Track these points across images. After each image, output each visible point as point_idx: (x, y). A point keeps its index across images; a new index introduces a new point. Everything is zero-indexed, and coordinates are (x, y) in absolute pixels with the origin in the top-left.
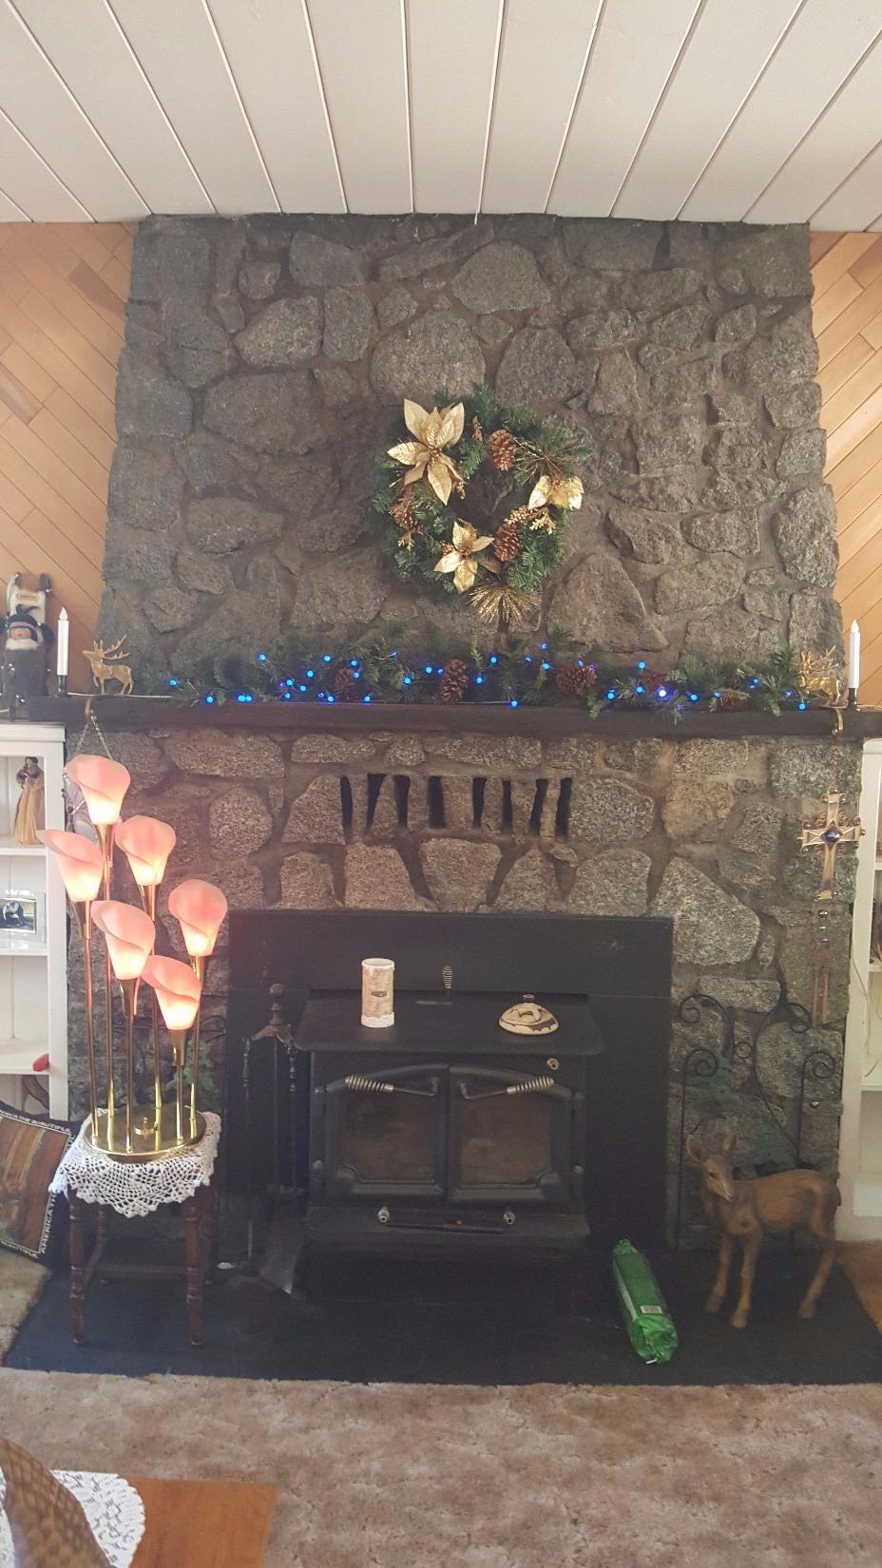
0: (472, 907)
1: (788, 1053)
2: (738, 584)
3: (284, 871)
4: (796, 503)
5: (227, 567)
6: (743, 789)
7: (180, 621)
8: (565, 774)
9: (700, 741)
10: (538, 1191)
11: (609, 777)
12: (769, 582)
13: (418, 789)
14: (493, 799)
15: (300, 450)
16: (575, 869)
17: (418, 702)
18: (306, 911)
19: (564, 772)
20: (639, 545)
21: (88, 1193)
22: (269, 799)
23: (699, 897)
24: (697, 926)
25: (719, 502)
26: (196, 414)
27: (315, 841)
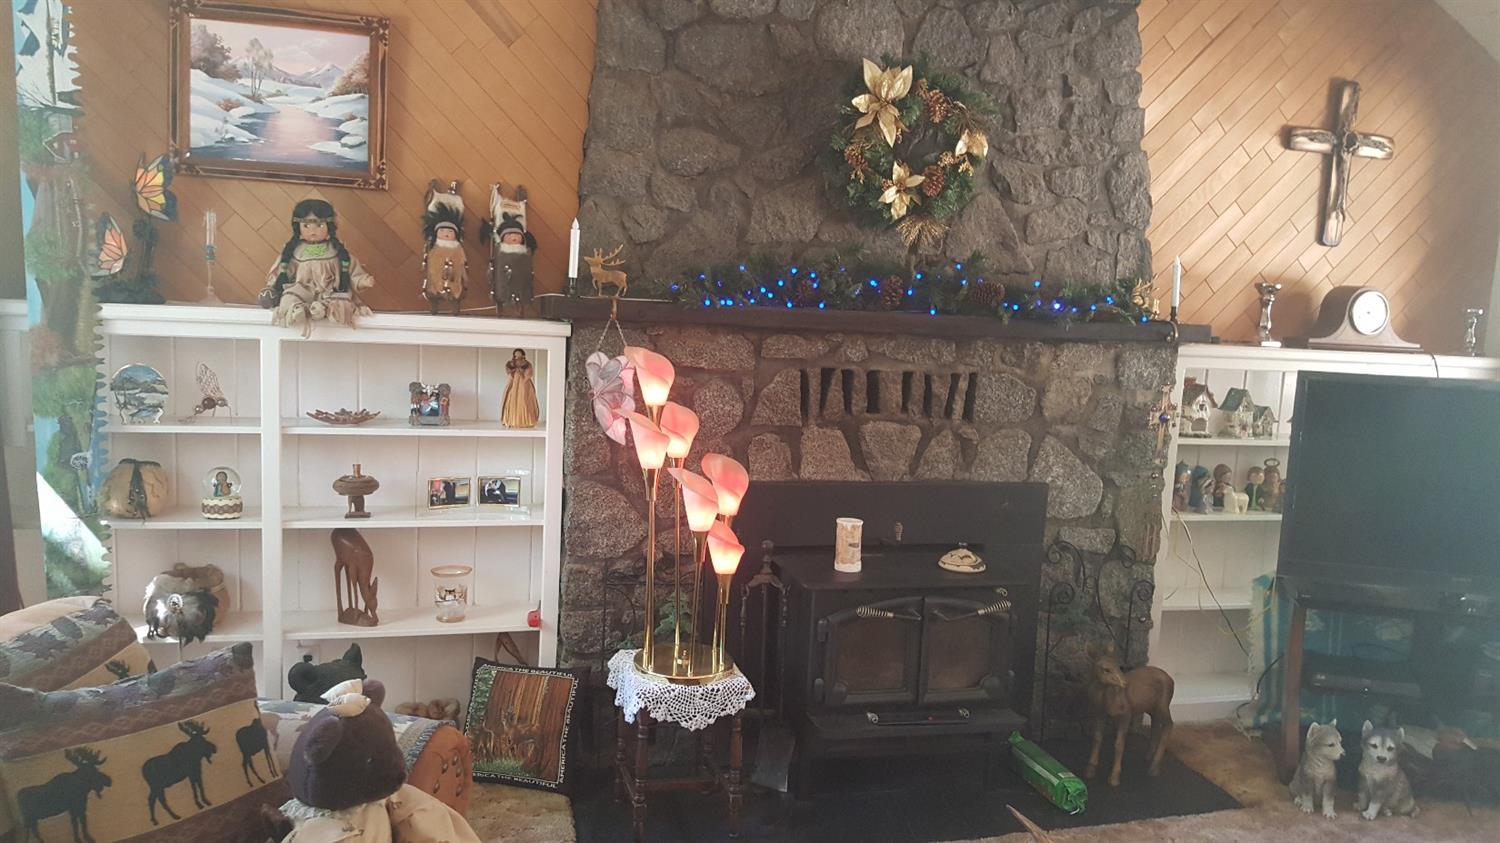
0: (899, 477)
1: (1119, 583)
2: (1083, 223)
3: (752, 449)
4: (1124, 163)
5: (693, 190)
6: (1099, 382)
7: (654, 234)
8: (972, 369)
9: (1071, 345)
10: (983, 691)
11: (1004, 372)
12: (1104, 223)
13: (860, 382)
14: (917, 390)
15: (757, 92)
16: (977, 446)
17: (864, 309)
18: (769, 482)
19: (971, 368)
20: (1016, 190)
21: (660, 713)
22: (742, 388)
23: (1065, 466)
24: (1062, 488)
25: (1071, 159)
26: (670, 53)
27: (778, 424)
